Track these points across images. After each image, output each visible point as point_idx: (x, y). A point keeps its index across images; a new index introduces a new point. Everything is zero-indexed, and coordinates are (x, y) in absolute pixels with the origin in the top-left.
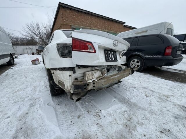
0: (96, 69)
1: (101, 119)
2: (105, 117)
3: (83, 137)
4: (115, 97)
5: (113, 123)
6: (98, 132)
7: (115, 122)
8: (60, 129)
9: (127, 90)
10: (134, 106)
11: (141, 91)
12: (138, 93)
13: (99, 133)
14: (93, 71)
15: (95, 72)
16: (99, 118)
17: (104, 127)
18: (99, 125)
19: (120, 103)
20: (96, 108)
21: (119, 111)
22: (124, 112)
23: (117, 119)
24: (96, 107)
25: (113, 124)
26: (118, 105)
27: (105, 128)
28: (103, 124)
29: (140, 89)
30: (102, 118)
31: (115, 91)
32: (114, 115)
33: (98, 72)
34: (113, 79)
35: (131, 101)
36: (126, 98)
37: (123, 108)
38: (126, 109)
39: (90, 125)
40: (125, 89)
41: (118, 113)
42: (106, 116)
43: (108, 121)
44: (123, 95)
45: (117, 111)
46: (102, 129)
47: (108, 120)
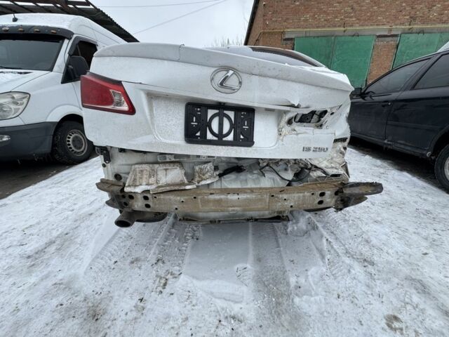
0: (168, 160)
1: (161, 292)
2: (172, 294)
3: (96, 305)
4: (259, 260)
5: (171, 322)
6: (124, 317)
7: (176, 326)
8: (90, 265)
9: (323, 257)
10: (286, 324)
11: (387, 287)
12: (361, 288)
13: (122, 320)
14: (157, 166)
15: (166, 170)
16: (160, 289)
17: (143, 318)
18: (142, 304)
19: (252, 285)
20: (180, 262)
21: (220, 304)
22: (234, 318)
23: (191, 323)
24: (182, 260)
25: (167, 327)
26: (236, 286)
27: (145, 320)
28: (149, 309)
29: (388, 281)
30: (164, 294)
31: (280, 241)
32: (196, 307)
33: (176, 170)
34: (219, 201)
35: (297, 300)
36: (293, 280)
37: (240, 305)
38: (247, 315)
39: (131, 290)
40: (320, 251)
41: (213, 309)
42: (175, 295)
43: (167, 310)
44: (288, 267)
45: (218, 301)
46: (136, 318)
47: (170, 307)
